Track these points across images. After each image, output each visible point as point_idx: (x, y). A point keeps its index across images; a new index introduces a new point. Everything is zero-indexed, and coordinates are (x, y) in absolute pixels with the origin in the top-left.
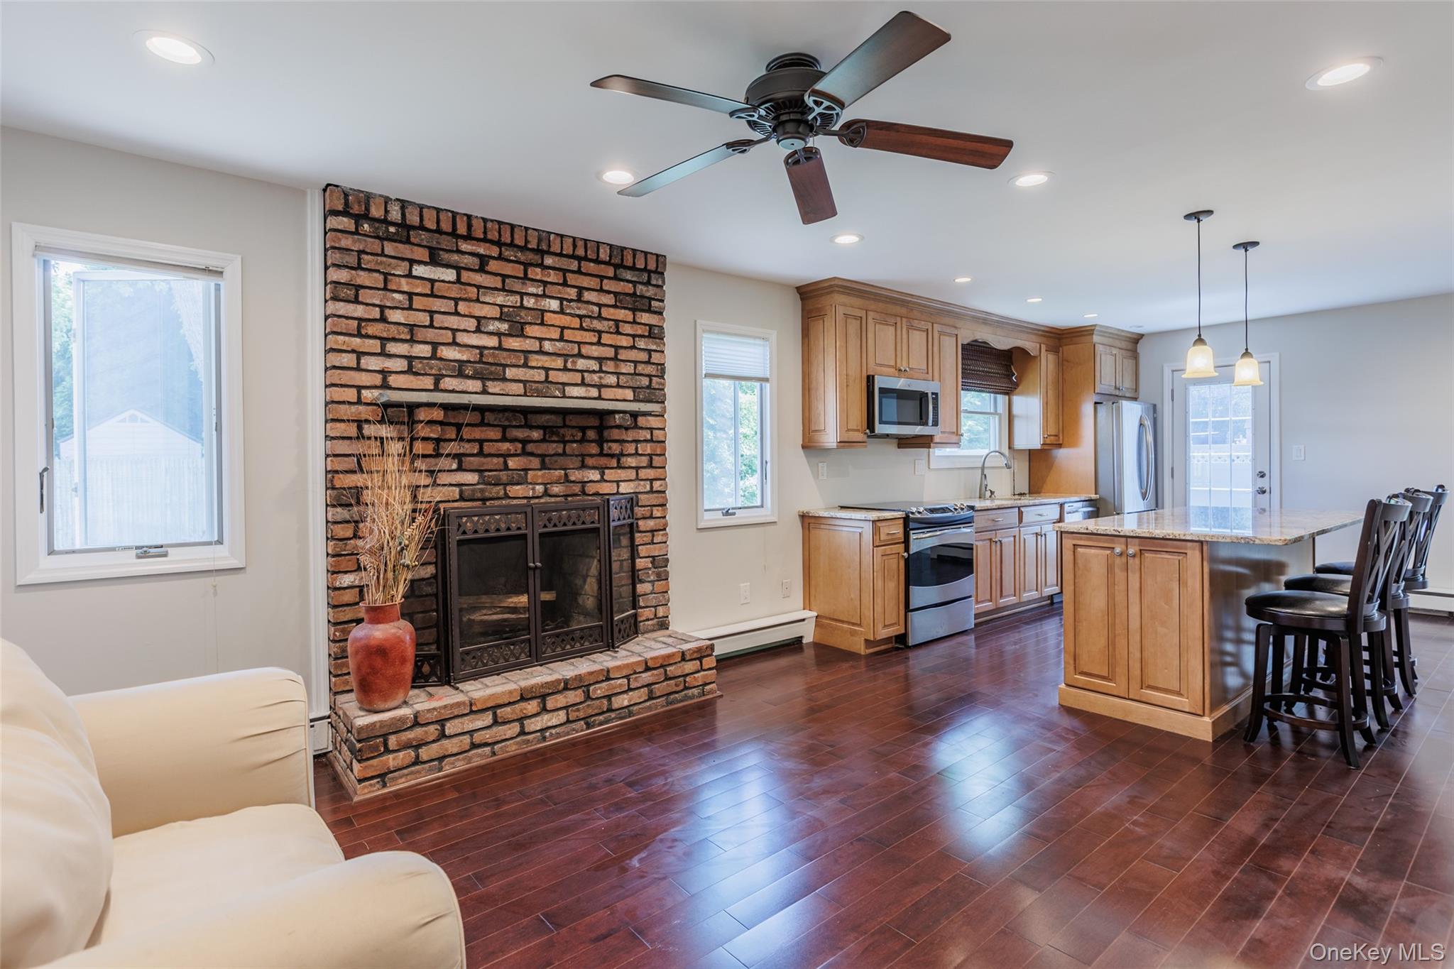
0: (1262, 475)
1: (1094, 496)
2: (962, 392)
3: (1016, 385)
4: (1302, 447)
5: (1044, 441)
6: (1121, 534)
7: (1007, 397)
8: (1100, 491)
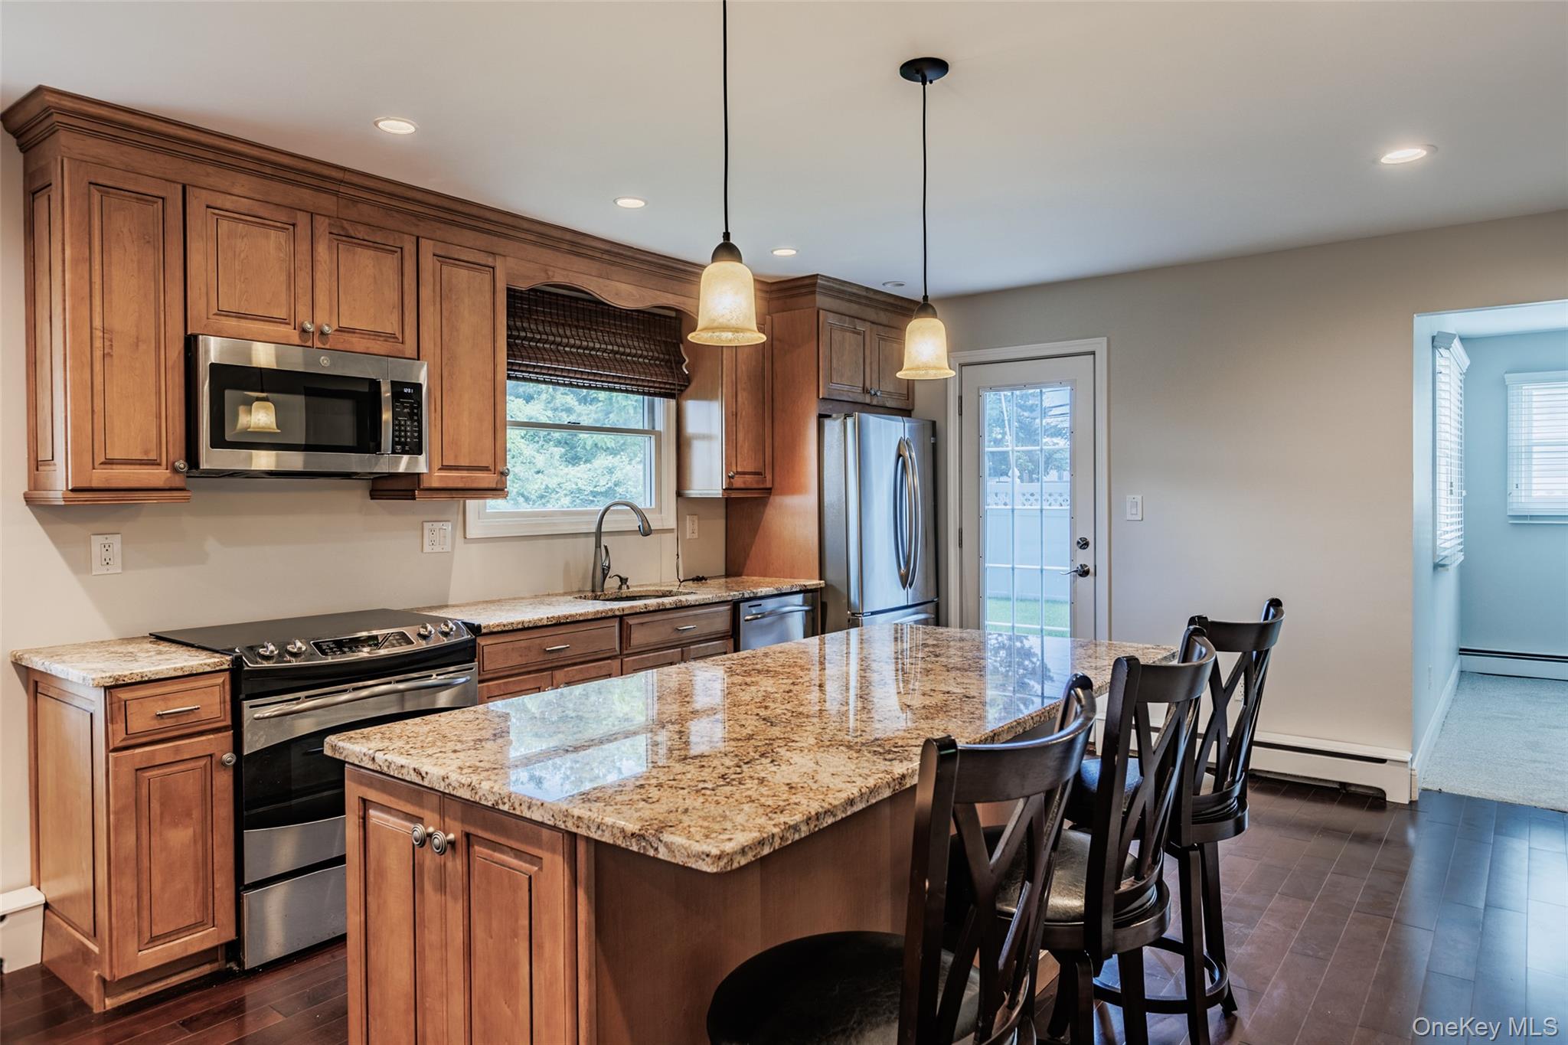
0: (1084, 544)
1: (814, 582)
2: (510, 383)
3: (688, 380)
4: (1139, 498)
5: (730, 483)
6: (426, 783)
7: (673, 403)
8: (827, 573)
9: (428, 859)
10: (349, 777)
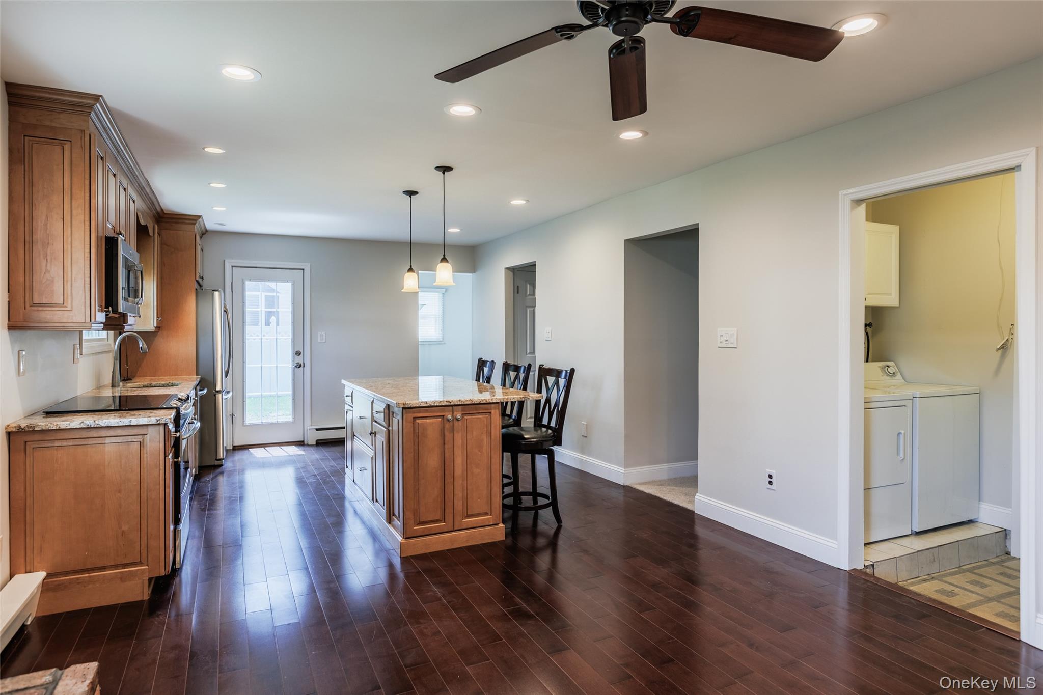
0: (299, 354)
4: (324, 333)
6: (452, 404)
8: (200, 371)
9: (447, 425)
10: (406, 413)
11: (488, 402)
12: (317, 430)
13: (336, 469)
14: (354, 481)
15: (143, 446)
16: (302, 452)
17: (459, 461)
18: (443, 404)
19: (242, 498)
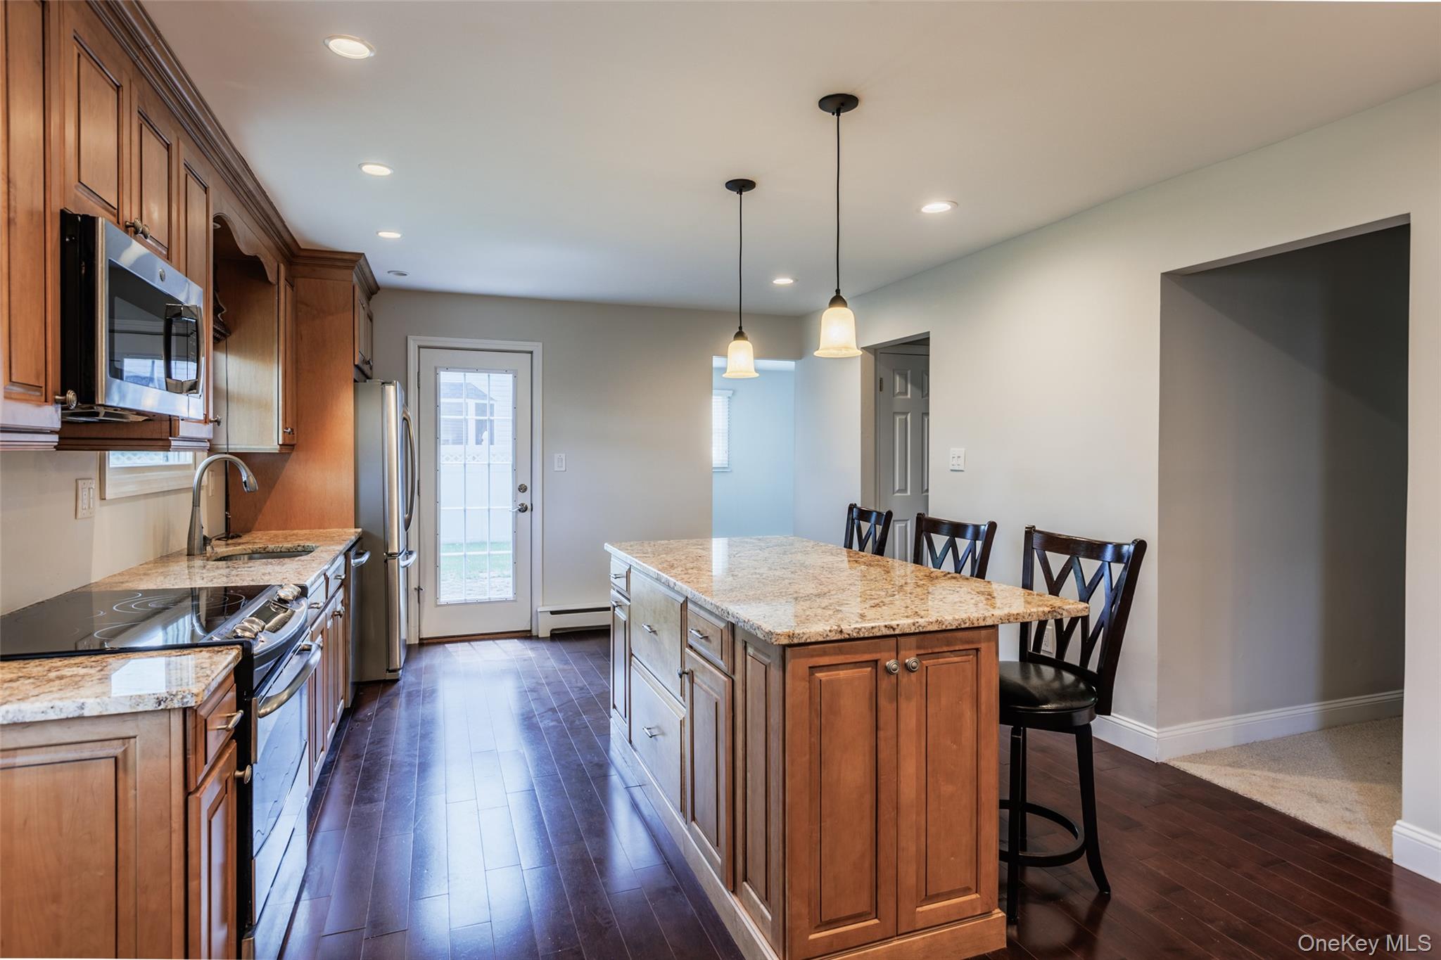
0: (522, 489)
4: (563, 456)
5: (283, 441)
6: (897, 632)
8: (362, 521)
9: (885, 684)
10: (794, 657)
11: (976, 625)
12: (553, 613)
13: (588, 696)
14: (630, 742)
15: (126, 770)
16: (531, 654)
17: (910, 768)
18: (878, 634)
19: (424, 767)
